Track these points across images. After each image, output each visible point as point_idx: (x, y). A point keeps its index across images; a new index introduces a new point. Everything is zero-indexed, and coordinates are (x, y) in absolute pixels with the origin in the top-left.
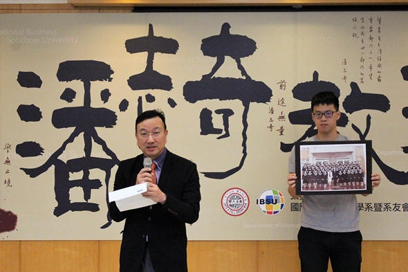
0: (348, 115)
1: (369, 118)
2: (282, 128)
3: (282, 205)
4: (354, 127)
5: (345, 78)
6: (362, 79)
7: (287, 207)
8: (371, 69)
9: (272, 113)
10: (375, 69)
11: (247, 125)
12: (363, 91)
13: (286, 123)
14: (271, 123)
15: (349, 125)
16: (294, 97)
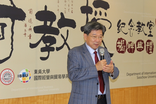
0: (59, 29)
1: (68, 31)
2: (30, 35)
3: (30, 77)
4: (62, 35)
5: (58, 10)
6: (65, 11)
7: (33, 78)
8: (69, 6)
9: (26, 27)
10: (71, 7)
11: (14, 33)
12: (65, 18)
13: (32, 32)
14: (25, 32)
15: (60, 35)
16: (36, 18)
